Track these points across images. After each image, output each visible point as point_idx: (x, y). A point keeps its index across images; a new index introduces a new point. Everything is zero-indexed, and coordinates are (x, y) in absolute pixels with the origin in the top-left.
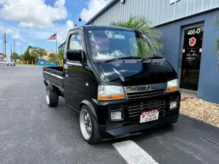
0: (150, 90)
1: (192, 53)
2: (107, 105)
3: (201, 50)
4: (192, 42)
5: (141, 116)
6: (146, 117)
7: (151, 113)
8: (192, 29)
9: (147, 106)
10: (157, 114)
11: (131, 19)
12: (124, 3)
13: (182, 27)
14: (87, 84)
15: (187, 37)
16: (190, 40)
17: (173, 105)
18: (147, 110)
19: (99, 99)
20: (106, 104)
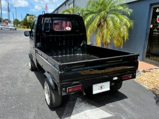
16: (158, 17)
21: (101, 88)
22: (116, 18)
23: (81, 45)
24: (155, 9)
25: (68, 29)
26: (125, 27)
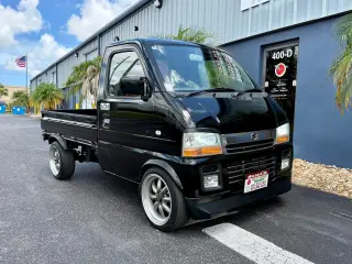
0: (256, 139)
1: (280, 88)
2: (197, 166)
3: (294, 83)
4: (281, 70)
5: (246, 181)
6: (252, 182)
7: (258, 177)
8: (280, 50)
9: (250, 166)
10: (266, 178)
11: (181, 33)
12: (160, 7)
13: (263, 47)
14: (158, 133)
15: (271, 63)
16: (277, 67)
17: (285, 164)
18: (254, 172)
19: (184, 155)
20: (193, 163)
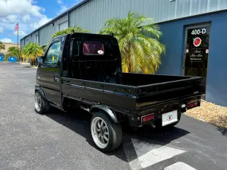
1: (197, 54)
8: (197, 29)
13: (185, 26)
15: (191, 37)
21: (170, 118)
22: (146, 42)
23: (115, 74)
24: (191, 31)
25: (101, 52)
26: (156, 53)
